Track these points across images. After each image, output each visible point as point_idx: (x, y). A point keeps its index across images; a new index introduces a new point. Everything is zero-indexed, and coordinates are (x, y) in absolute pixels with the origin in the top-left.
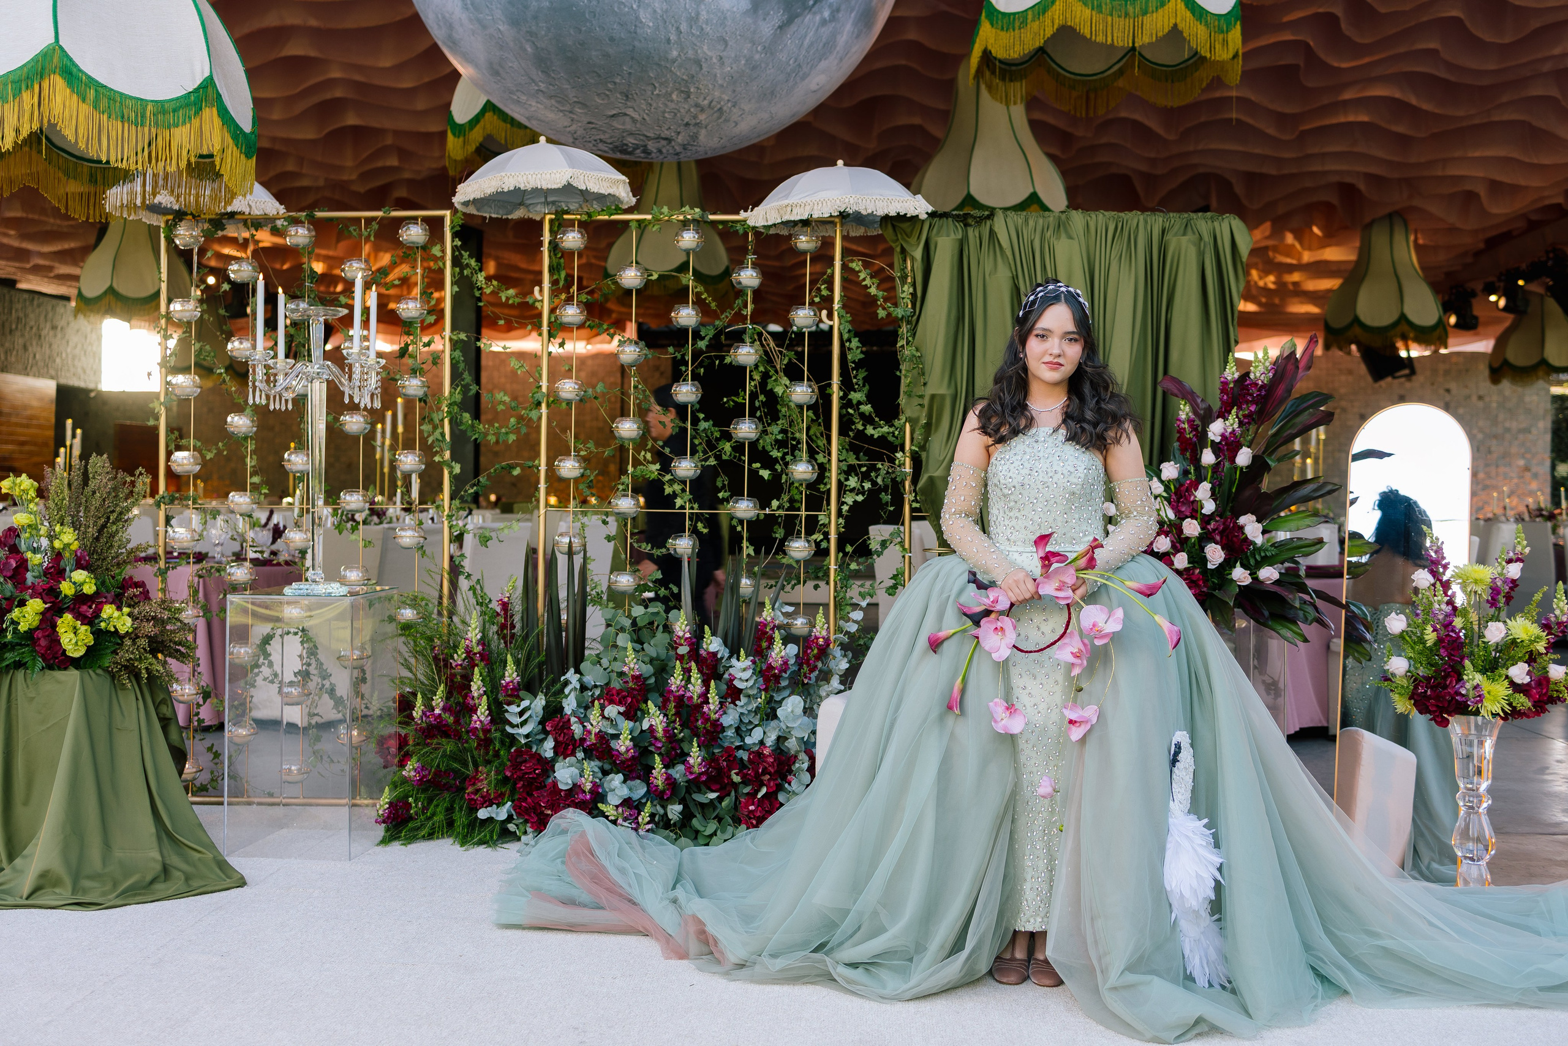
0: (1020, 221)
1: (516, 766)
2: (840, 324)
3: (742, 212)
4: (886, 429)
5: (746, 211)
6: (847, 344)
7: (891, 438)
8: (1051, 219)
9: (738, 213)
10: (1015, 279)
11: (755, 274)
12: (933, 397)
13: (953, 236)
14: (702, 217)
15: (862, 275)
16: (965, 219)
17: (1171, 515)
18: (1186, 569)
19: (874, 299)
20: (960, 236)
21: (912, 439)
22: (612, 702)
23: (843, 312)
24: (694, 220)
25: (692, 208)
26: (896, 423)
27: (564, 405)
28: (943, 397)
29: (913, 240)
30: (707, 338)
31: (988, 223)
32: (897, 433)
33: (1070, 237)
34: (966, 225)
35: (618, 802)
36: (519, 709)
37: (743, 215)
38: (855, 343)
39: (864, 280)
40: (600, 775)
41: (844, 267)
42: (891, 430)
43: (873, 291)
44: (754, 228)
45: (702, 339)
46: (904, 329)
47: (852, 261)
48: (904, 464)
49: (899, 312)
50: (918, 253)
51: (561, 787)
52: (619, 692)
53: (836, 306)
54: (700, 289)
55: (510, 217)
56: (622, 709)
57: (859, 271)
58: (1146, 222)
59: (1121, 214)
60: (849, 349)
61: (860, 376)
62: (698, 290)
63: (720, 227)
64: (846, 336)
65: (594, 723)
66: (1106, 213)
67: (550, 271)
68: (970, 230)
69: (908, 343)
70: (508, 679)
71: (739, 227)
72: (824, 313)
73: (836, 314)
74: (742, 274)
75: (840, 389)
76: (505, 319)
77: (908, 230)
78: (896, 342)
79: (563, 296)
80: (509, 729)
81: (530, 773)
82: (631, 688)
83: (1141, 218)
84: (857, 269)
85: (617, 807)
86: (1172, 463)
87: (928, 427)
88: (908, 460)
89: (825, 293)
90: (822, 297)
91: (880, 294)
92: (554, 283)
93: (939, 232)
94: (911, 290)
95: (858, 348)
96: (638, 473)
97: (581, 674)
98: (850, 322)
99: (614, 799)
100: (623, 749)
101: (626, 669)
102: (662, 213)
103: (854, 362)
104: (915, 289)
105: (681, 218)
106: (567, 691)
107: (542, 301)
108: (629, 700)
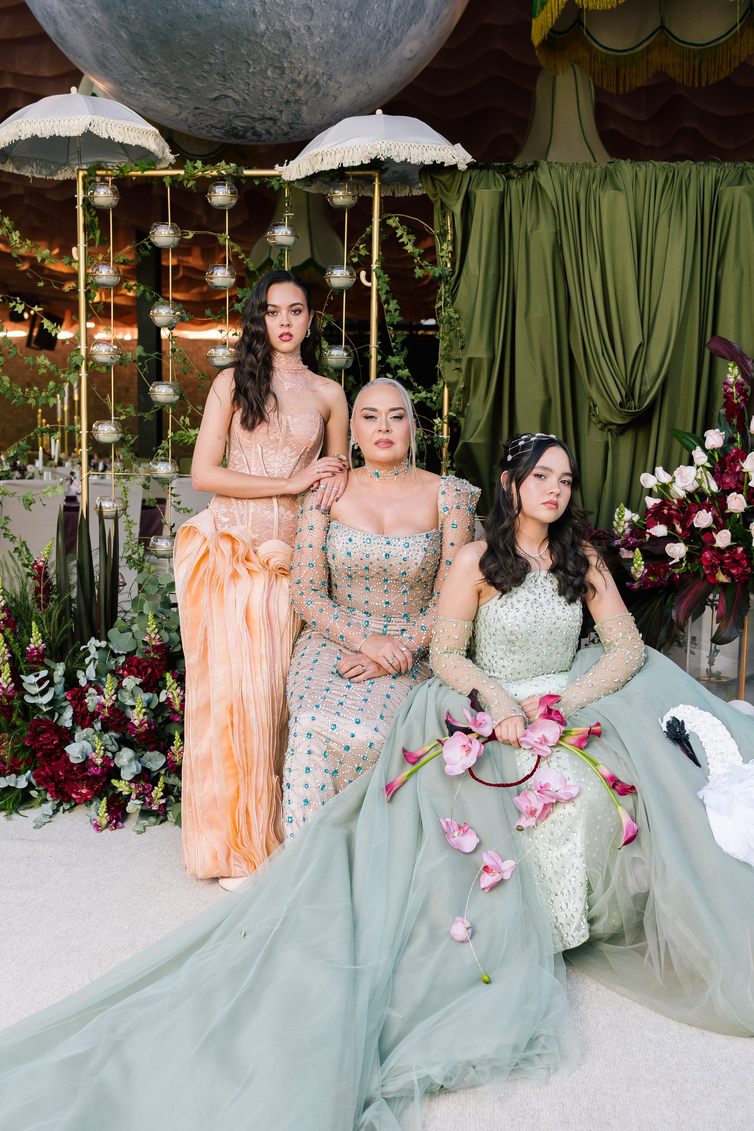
0: (565, 172)
1: (34, 736)
2: (378, 284)
3: (277, 166)
4: (423, 394)
5: (281, 165)
6: (385, 306)
7: (429, 404)
8: (598, 169)
9: (272, 168)
10: (558, 234)
11: (289, 232)
12: (470, 360)
13: (494, 189)
14: (236, 171)
15: (399, 232)
16: (508, 170)
17: (714, 487)
18: (729, 548)
19: (411, 257)
20: (501, 190)
21: (450, 405)
22: (130, 673)
23: (381, 272)
24: (229, 175)
25: (227, 163)
26: (434, 387)
27: (104, 370)
28: (480, 360)
29: (453, 194)
30: (244, 300)
31: (532, 175)
32: (435, 398)
33: (617, 188)
34: (509, 178)
35: (130, 777)
36: (37, 679)
37: (277, 170)
38: (393, 305)
39: (401, 237)
40: (114, 748)
41: (383, 224)
42: (429, 395)
43: (409, 248)
44: (290, 183)
45: (239, 301)
46: (442, 289)
47: (389, 218)
48: (442, 430)
49: (437, 271)
50: (457, 209)
51: (73, 760)
52: (140, 662)
53: (374, 266)
54: (237, 249)
55: (55, 178)
56: (139, 681)
57: (397, 228)
58: (698, 173)
59: (674, 164)
60: (388, 311)
61: (399, 340)
62: (235, 250)
63: (257, 183)
64: (383, 298)
65: (107, 697)
66: (657, 163)
67: (85, 230)
68: (513, 185)
69: (446, 304)
70: (32, 646)
71: (274, 182)
72: (363, 274)
73: (374, 275)
74: (276, 231)
75: (378, 353)
76: (44, 281)
77: (448, 183)
78: (434, 302)
79: (100, 257)
80: (28, 699)
81: (48, 744)
82: (153, 658)
83: (694, 167)
84: (394, 225)
85: (130, 782)
86: (717, 430)
87: (466, 390)
88: (445, 426)
89: (363, 252)
90: (360, 256)
91: (417, 251)
92: (90, 243)
93: (478, 184)
94: (450, 248)
95: (396, 310)
96: (177, 438)
97: (108, 640)
98: (388, 283)
99: (127, 774)
100: (136, 723)
101: (146, 639)
102: (195, 168)
103: (392, 325)
104: (454, 248)
105: (215, 173)
106: (87, 660)
107: (78, 262)
108: (149, 671)
